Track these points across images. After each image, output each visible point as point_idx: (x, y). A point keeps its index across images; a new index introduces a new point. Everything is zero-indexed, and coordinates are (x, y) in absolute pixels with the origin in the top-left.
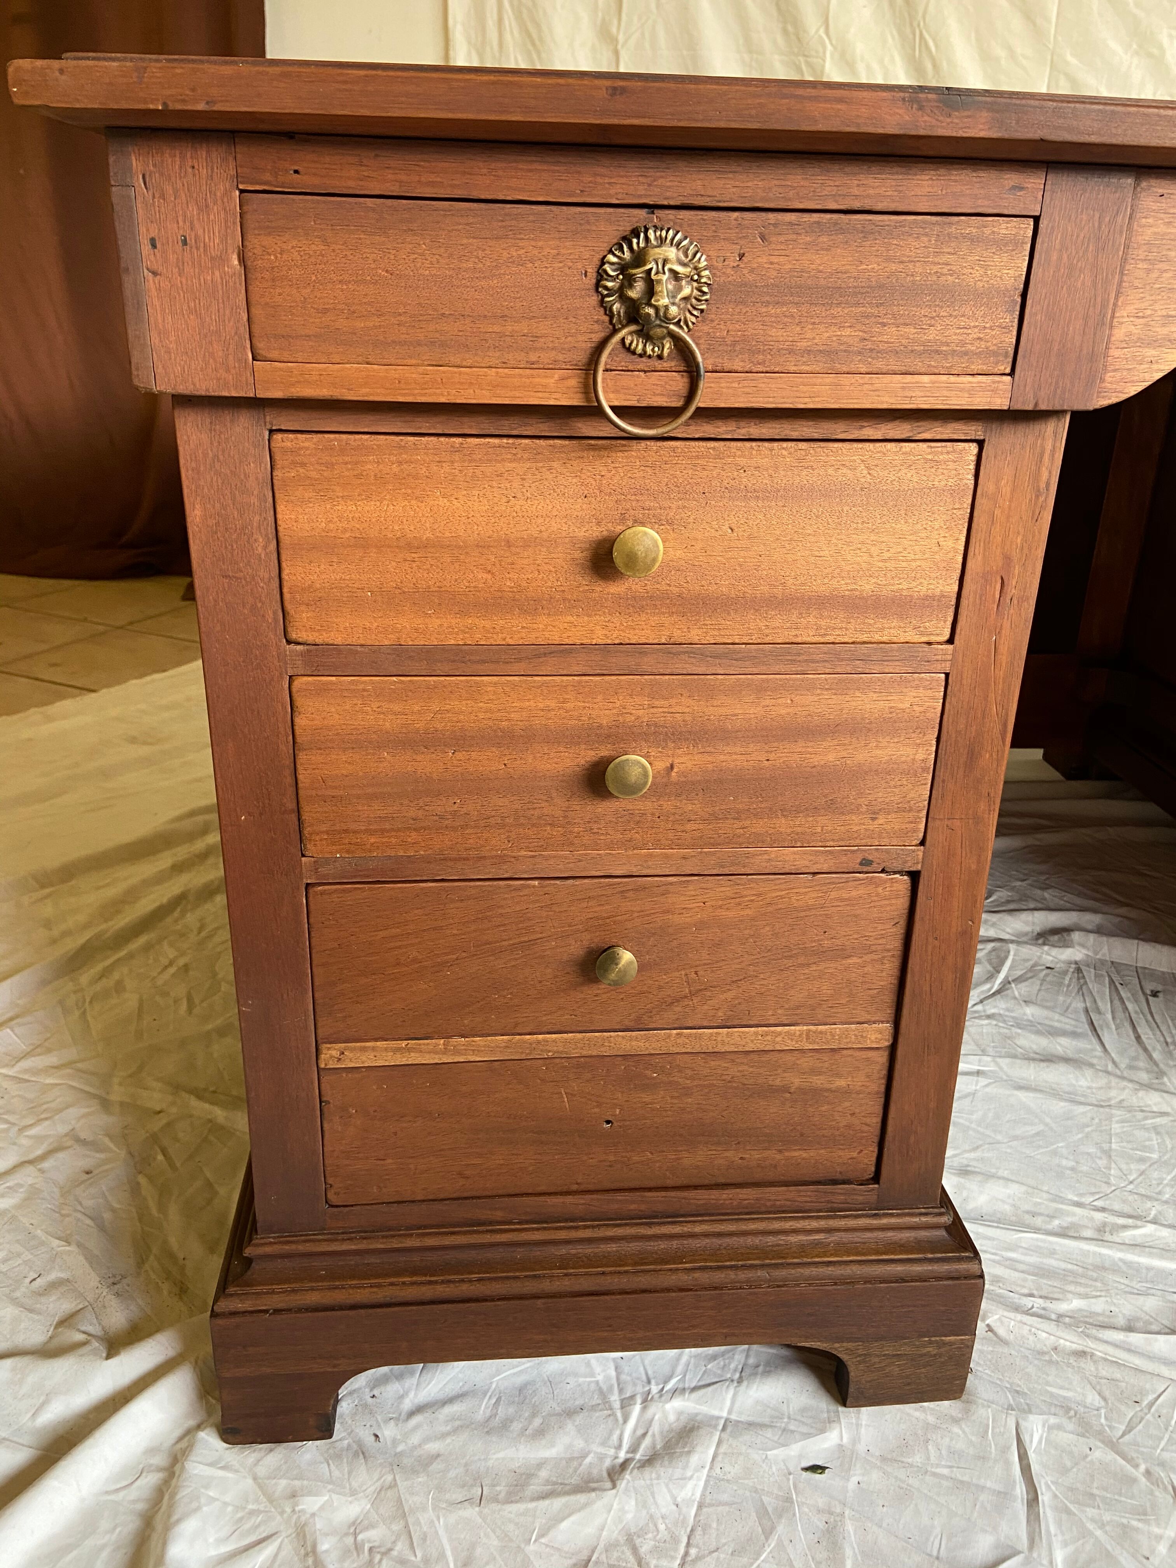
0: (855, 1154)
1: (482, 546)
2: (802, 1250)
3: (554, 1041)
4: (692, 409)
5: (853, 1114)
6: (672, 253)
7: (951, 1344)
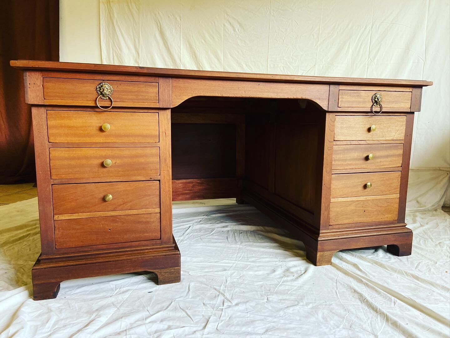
0: (156, 234)
1: (81, 127)
2: (147, 252)
3: (98, 213)
4: (112, 106)
5: (155, 226)
6: (107, 86)
7: (176, 269)
